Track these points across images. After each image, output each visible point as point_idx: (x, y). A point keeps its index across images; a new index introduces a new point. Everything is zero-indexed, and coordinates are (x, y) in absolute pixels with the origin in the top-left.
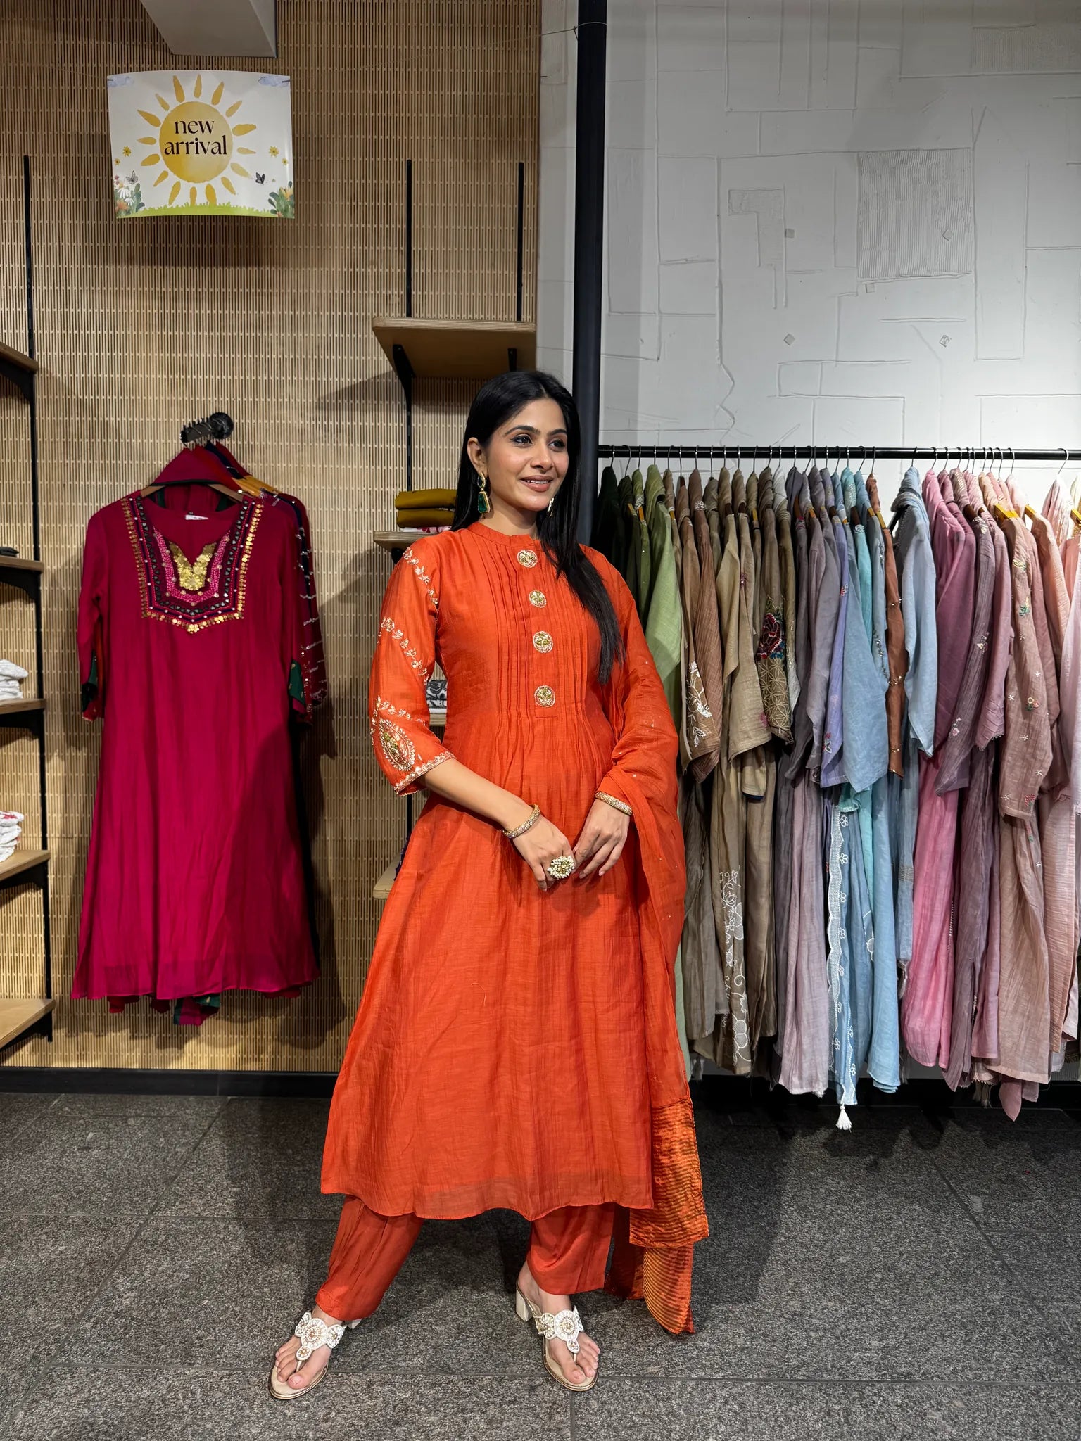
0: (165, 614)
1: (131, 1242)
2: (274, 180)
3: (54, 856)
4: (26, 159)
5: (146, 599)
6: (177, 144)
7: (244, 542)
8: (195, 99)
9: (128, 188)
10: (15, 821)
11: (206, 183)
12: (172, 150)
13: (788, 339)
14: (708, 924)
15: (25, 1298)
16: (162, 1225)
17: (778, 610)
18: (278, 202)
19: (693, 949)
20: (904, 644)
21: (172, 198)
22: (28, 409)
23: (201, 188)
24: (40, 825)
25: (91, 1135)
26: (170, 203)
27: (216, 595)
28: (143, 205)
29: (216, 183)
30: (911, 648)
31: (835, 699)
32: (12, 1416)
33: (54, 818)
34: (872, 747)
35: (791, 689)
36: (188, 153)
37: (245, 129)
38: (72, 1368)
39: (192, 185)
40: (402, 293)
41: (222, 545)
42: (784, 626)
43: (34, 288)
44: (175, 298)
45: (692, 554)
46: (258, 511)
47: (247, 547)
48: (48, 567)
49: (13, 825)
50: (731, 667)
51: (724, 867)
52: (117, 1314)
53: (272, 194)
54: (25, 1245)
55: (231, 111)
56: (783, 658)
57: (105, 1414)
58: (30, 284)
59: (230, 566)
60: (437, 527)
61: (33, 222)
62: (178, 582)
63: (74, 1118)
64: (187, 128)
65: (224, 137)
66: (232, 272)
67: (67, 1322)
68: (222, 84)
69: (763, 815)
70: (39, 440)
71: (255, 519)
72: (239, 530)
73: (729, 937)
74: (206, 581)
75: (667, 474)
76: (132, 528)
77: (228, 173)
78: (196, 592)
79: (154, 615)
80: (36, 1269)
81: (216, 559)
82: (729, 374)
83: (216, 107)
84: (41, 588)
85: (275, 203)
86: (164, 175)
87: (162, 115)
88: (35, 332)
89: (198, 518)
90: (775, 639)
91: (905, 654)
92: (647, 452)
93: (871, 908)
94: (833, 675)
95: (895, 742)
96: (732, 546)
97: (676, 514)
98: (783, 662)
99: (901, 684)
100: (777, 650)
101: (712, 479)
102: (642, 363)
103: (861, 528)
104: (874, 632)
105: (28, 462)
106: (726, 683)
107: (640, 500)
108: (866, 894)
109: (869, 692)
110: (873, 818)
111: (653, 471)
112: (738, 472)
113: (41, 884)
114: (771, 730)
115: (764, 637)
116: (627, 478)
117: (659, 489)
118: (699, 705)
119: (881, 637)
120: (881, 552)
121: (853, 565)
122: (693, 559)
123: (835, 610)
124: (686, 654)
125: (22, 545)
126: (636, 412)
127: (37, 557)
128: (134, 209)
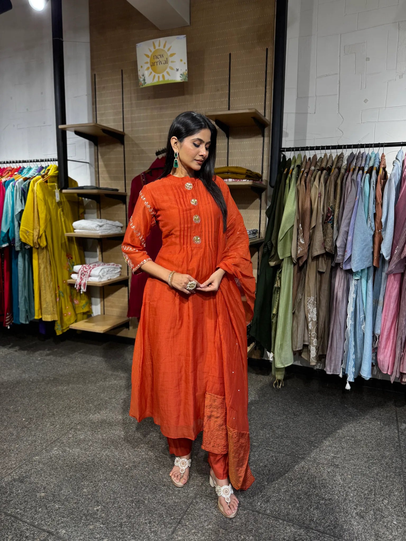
2: (181, 70)
3: (130, 278)
4: (122, 70)
6: (154, 63)
8: (158, 48)
9: (142, 78)
10: (119, 267)
12: (153, 65)
13: (366, 101)
14: (302, 314)
15: (102, 391)
17: (332, 206)
18: (183, 76)
19: (296, 321)
20: (381, 218)
22: (123, 147)
23: (161, 75)
24: (127, 269)
26: (153, 81)
28: (146, 83)
29: (165, 73)
30: (383, 220)
31: (350, 238)
32: (90, 415)
34: (363, 256)
35: (334, 234)
36: (157, 65)
37: (172, 55)
38: (106, 408)
39: (158, 75)
40: (227, 99)
42: (334, 211)
45: (303, 186)
50: (313, 225)
51: (309, 295)
53: (181, 74)
54: (107, 380)
55: (169, 50)
57: (109, 419)
58: (123, 109)
61: (124, 90)
64: (157, 57)
65: (167, 58)
67: (110, 398)
68: (166, 42)
69: (325, 278)
70: (126, 156)
73: (310, 319)
75: (305, 156)
77: (168, 70)
80: (107, 385)
82: (342, 116)
83: (164, 49)
84: (127, 200)
86: (151, 73)
87: (150, 54)
88: (124, 123)
90: (330, 216)
91: (381, 222)
92: (297, 149)
93: (364, 314)
94: (350, 229)
95: (376, 255)
96: (316, 183)
97: (304, 171)
98: (332, 224)
99: (380, 233)
100: (330, 220)
101: (321, 157)
102: (309, 115)
103: (368, 175)
104: (368, 214)
105: (123, 162)
106: (311, 231)
107: (292, 167)
108: (362, 309)
109: (363, 236)
110: (367, 282)
111: (299, 156)
112: (331, 155)
113: (127, 285)
114: (325, 248)
115: (327, 215)
116: (290, 159)
117: (298, 163)
118: (301, 239)
119: (371, 216)
120: (373, 184)
121: (362, 189)
122: (303, 188)
123: (352, 206)
124: (298, 221)
125: (122, 187)
126: (306, 133)
127: (126, 191)
128: (144, 84)
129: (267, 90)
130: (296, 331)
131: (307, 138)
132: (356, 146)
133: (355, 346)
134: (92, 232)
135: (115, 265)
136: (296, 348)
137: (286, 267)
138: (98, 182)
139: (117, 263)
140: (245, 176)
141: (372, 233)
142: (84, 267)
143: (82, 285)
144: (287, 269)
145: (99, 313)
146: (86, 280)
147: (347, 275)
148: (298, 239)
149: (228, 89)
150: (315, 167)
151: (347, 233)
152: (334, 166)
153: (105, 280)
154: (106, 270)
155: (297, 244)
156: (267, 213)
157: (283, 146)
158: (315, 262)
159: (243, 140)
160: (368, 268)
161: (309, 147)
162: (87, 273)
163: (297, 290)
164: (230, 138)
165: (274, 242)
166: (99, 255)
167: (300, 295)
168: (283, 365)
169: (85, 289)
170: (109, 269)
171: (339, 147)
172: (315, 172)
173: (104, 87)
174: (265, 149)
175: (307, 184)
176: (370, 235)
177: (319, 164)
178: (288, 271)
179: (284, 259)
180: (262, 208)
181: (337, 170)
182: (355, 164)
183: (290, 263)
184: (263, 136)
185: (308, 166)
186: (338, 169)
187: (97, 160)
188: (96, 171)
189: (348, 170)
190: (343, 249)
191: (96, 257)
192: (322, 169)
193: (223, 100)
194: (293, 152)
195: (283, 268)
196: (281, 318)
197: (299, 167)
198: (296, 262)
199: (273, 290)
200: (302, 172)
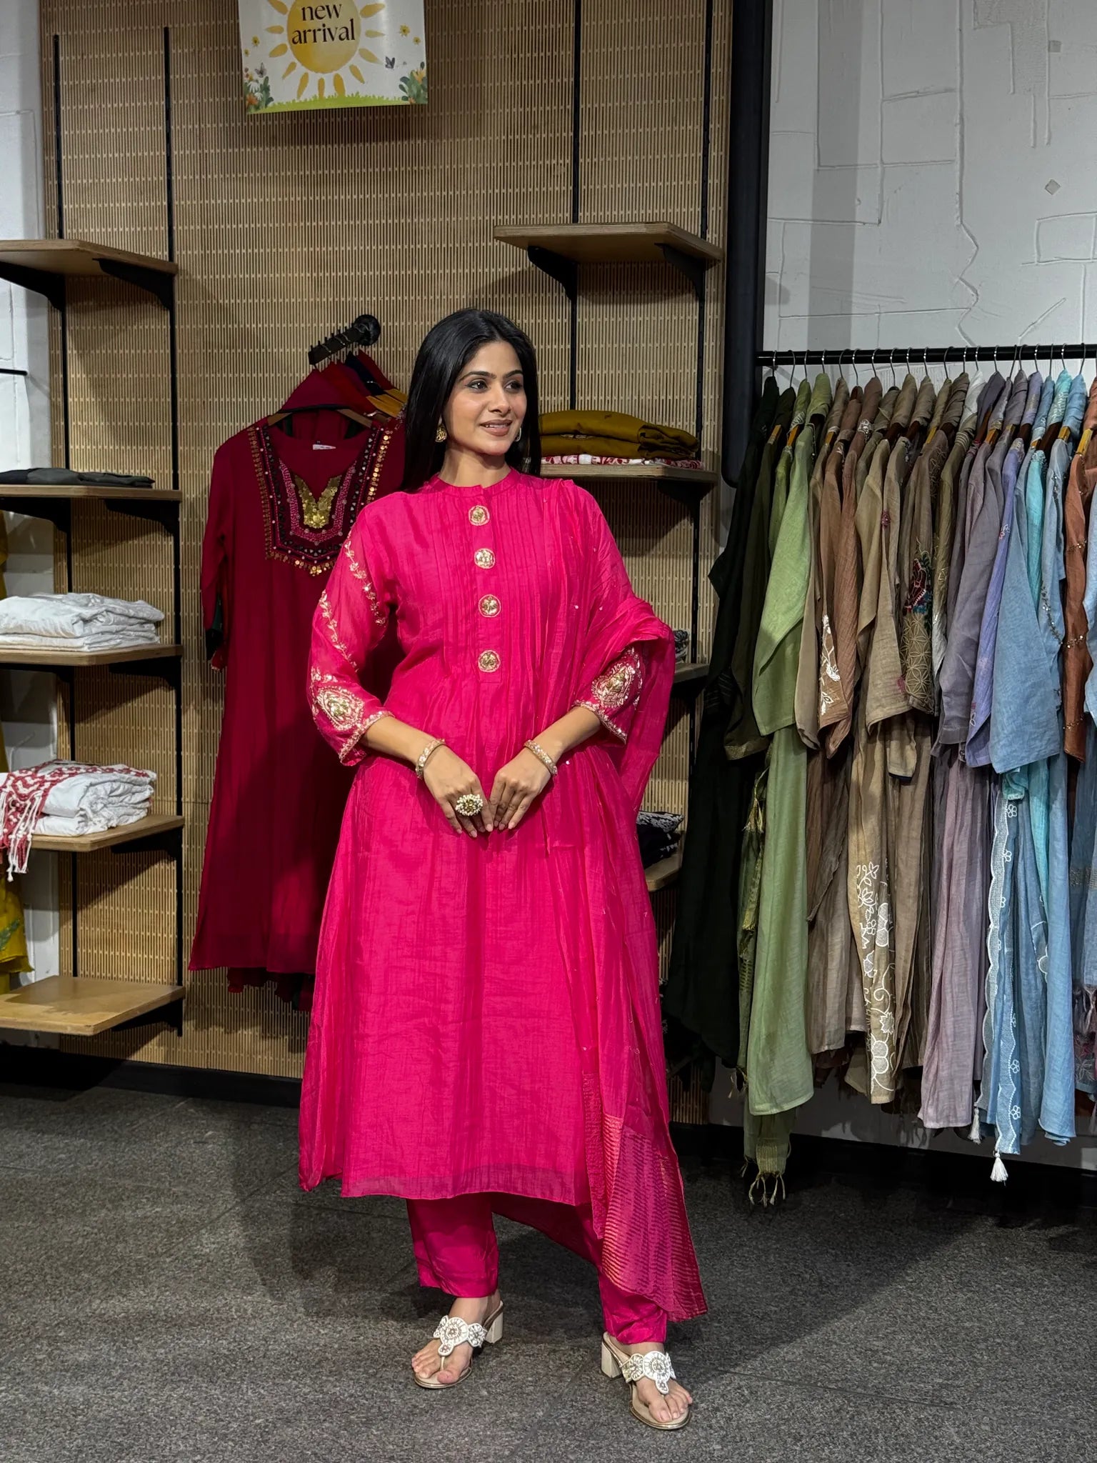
0: (288, 555)
1: (224, 1213)
2: (405, 63)
3: (187, 824)
4: (166, 30)
5: (270, 539)
6: (305, 32)
7: (371, 472)
9: (257, 81)
10: (148, 780)
11: (335, 72)
12: (299, 38)
13: (1052, 187)
14: (839, 926)
15: (117, 1237)
16: (257, 1205)
17: (925, 556)
18: (409, 86)
19: (820, 951)
20: (1083, 599)
21: (300, 92)
22: (167, 316)
23: (328, 78)
24: (175, 787)
25: (210, 1133)
26: (299, 97)
27: (340, 534)
28: (271, 99)
29: (344, 72)
30: (1089, 603)
31: (983, 663)
32: (91, 1301)
33: (189, 779)
34: (1026, 721)
35: (934, 649)
36: (315, 41)
37: (370, 11)
38: (146, 1282)
39: (320, 75)
40: (568, 161)
41: (348, 477)
42: (931, 574)
43: (173, 178)
44: (319, 182)
45: (833, 488)
46: (386, 438)
47: (374, 479)
48: (187, 496)
49: (145, 784)
50: (865, 622)
51: (861, 858)
52: (195, 1257)
53: (404, 79)
54: (125, 1203)
56: (926, 613)
57: (166, 1311)
58: (169, 174)
59: (356, 501)
60: (562, 455)
61: (173, 102)
62: (302, 519)
63: (197, 1119)
64: (315, 15)
65: (352, 20)
66: (382, 147)
67: (151, 1256)
69: (913, 800)
70: (179, 351)
71: (382, 448)
72: (367, 460)
73: (865, 942)
74: (330, 517)
75: (840, 384)
77: (356, 60)
78: (319, 530)
79: (277, 556)
81: (342, 493)
82: (973, 238)
84: (180, 520)
85: (407, 89)
86: (292, 67)
88: (175, 228)
89: (325, 447)
90: (919, 589)
91: (1082, 608)
92: (811, 358)
93: (1044, 918)
94: (982, 634)
95: (1070, 717)
96: (873, 479)
97: (835, 436)
98: (926, 618)
99: (1082, 646)
100: (920, 603)
101: (893, 388)
102: (859, 230)
103: (1041, 453)
104: (1041, 582)
105: (167, 376)
106: (861, 639)
107: (797, 418)
108: (1036, 902)
109: (1026, 655)
110: (1048, 808)
111: (822, 380)
112: (927, 379)
113: (174, 853)
114: (907, 696)
115: (911, 586)
116: (791, 389)
117: (818, 406)
118: (829, 665)
119: (1048, 589)
120: (1055, 485)
121: (1021, 502)
122: (832, 495)
123: (990, 556)
124: (819, 606)
125: (161, 471)
126: (851, 291)
127: (176, 485)
128: (263, 104)
129: (711, 137)
130: (821, 983)
131: (855, 310)
132: (1007, 353)
133: (1019, 1030)
134: (56, 642)
135: (133, 773)
136: (821, 1044)
137: (781, 763)
138: (62, 447)
139: (140, 766)
140: (635, 446)
141: (1056, 645)
142: (17, 779)
143: (14, 847)
144: (785, 770)
145: (55, 971)
146: (27, 830)
147: (983, 786)
148: (818, 665)
149: (569, 123)
150: (872, 422)
151: (973, 647)
152: (936, 421)
153: (97, 828)
154: (102, 790)
155: (818, 682)
156: (712, 576)
157: (768, 347)
158: (879, 745)
160: (1050, 761)
161: (852, 353)
162: (33, 800)
163: (823, 843)
164: (580, 299)
165: (739, 678)
166: (60, 733)
167: (834, 859)
168: (777, 1106)
169: (25, 865)
170: (115, 785)
171: (953, 355)
172: (872, 440)
173: (93, 89)
174: (706, 344)
175: (845, 480)
176: (1049, 653)
177: (884, 412)
178: (791, 775)
179: (777, 735)
180: (701, 552)
181: (942, 434)
182: (1005, 414)
183: (792, 748)
184: (701, 299)
185: (849, 420)
186: (947, 435)
187: (60, 365)
188: (53, 405)
189: (979, 436)
190: (963, 700)
191: (44, 742)
192: (893, 433)
193: (554, 162)
194: (798, 367)
195: (773, 766)
196: (766, 940)
197: (819, 421)
198: (815, 745)
199: (743, 851)
200: (829, 440)
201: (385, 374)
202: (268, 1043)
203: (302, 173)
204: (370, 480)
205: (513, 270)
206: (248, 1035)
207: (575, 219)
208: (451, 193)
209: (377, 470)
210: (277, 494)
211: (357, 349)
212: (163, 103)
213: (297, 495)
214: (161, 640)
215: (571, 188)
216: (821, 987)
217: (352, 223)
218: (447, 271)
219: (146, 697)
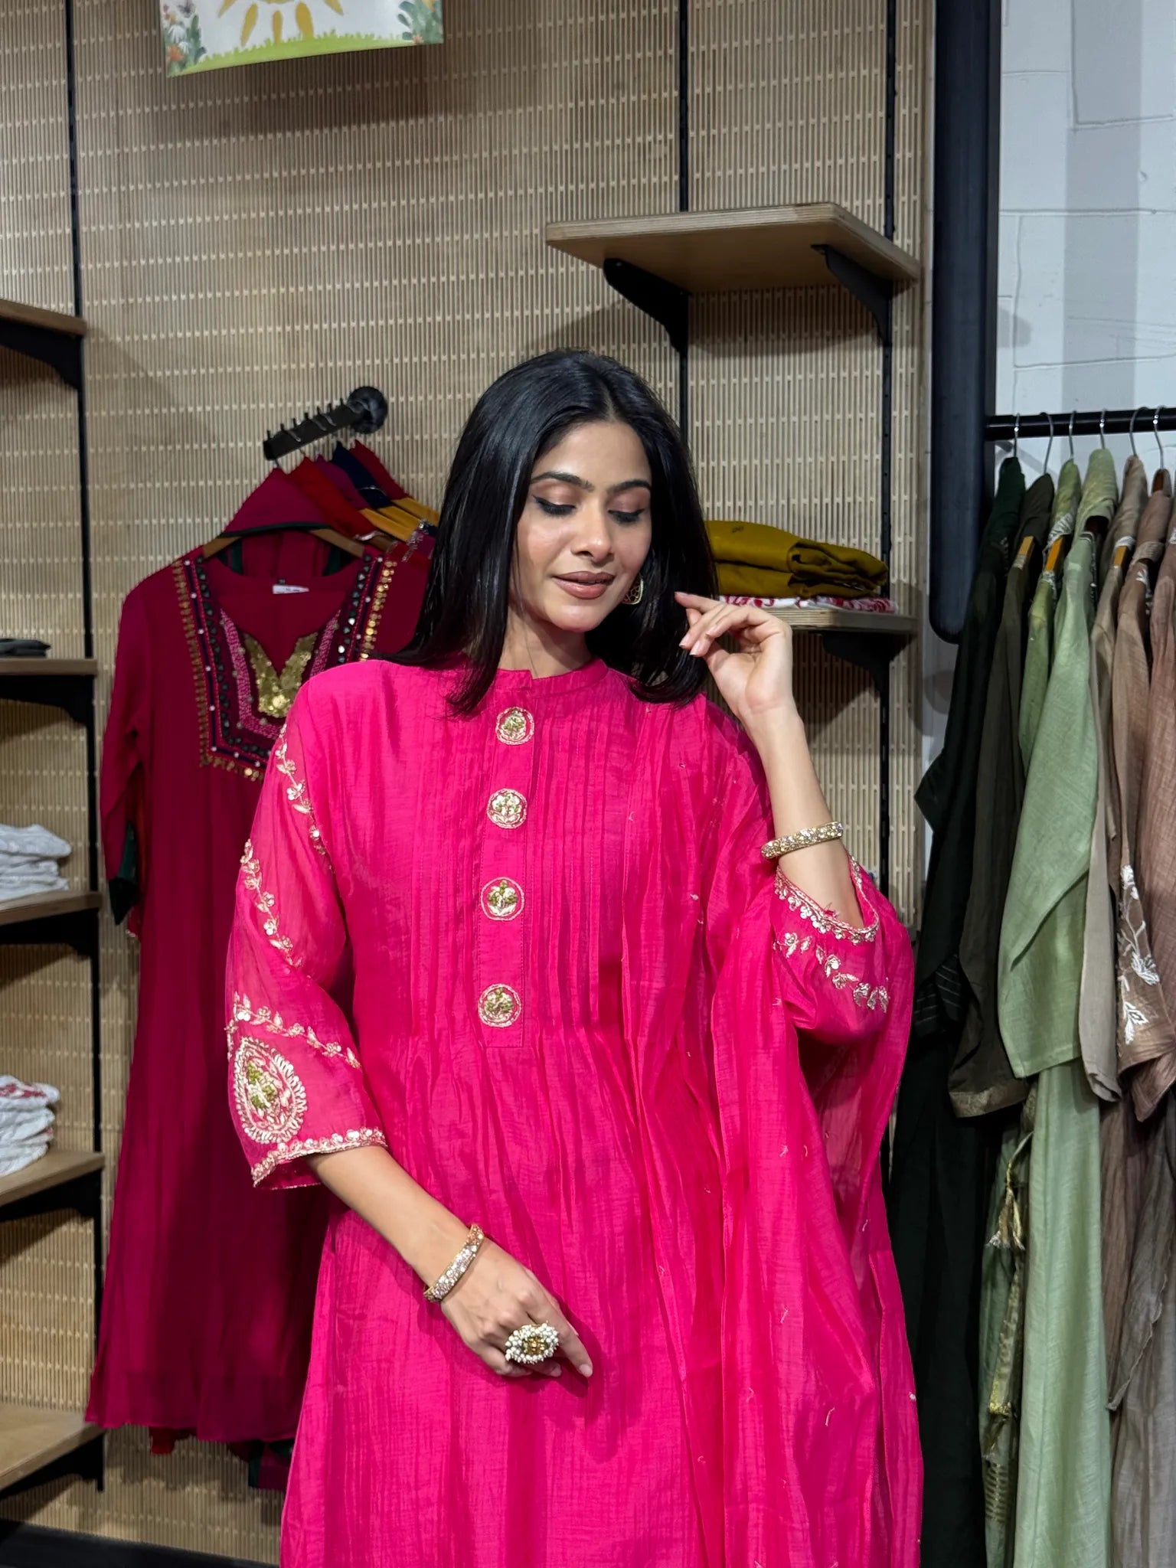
0: (235, 760)
3: (109, 1165)
5: (207, 734)
7: (362, 627)
9: (181, 24)
10: (43, 1101)
11: (297, 1)
18: (414, 16)
21: (244, 38)
22: (73, 399)
23: (288, 10)
24: (91, 1109)
26: (243, 43)
28: (202, 50)
33: (112, 1095)
39: (275, 7)
40: (671, 136)
41: (327, 636)
43: (80, 192)
44: (293, 187)
45: (1134, 643)
46: (386, 573)
47: (368, 638)
48: (106, 667)
49: (39, 1108)
53: (404, 5)
58: (74, 186)
61: (79, 79)
62: (256, 703)
66: (385, 130)
70: (91, 450)
71: (380, 589)
72: (356, 609)
75: (1133, 465)
76: (187, 612)
79: (217, 761)
81: (318, 661)
84: (95, 702)
85: (410, 20)
88: (83, 267)
89: (292, 589)
92: (1085, 424)
97: (1130, 553)
102: (1145, 223)
105: (75, 488)
107: (1060, 526)
111: (1100, 461)
113: (89, 1210)
116: (1046, 479)
117: (1096, 504)
118: (1136, 957)
122: (1132, 655)
124: (1114, 850)
125: (67, 631)
126: (1133, 321)
127: (89, 652)
128: (191, 59)
129: (900, 86)
130: (1138, 1528)
131: (1140, 350)
135: (18, 1093)
137: (1054, 1129)
139: (31, 1077)
140: (787, 577)
144: (1062, 1138)
148: (1116, 954)
149: (673, 78)
155: (1117, 984)
156: (923, 796)
157: (1004, 408)
159: (765, 361)
161: (1152, 412)
163: (1131, 1267)
164: (693, 350)
165: (973, 974)
167: (1153, 1299)
174: (895, 413)
175: (1156, 630)
178: (1072, 1148)
179: (1044, 1079)
180: (892, 746)
183: (1072, 1100)
184: (886, 342)
185: (1154, 525)
193: (649, 138)
194: (1058, 440)
195: (1039, 1134)
196: (1037, 1449)
197: (1100, 527)
198: (1114, 1094)
199: (984, 1267)
200: (1119, 558)
201: (394, 476)
202: (230, 1507)
203: (266, 175)
204: (362, 640)
205: (588, 309)
206: (198, 1494)
207: (684, 206)
208: (491, 195)
209: (372, 623)
210: (217, 664)
211: (351, 440)
212: (64, 81)
213: (249, 665)
214: (70, 885)
215: (676, 178)
216: (1138, 1535)
217: (342, 247)
218: (487, 315)
219: (48, 970)
